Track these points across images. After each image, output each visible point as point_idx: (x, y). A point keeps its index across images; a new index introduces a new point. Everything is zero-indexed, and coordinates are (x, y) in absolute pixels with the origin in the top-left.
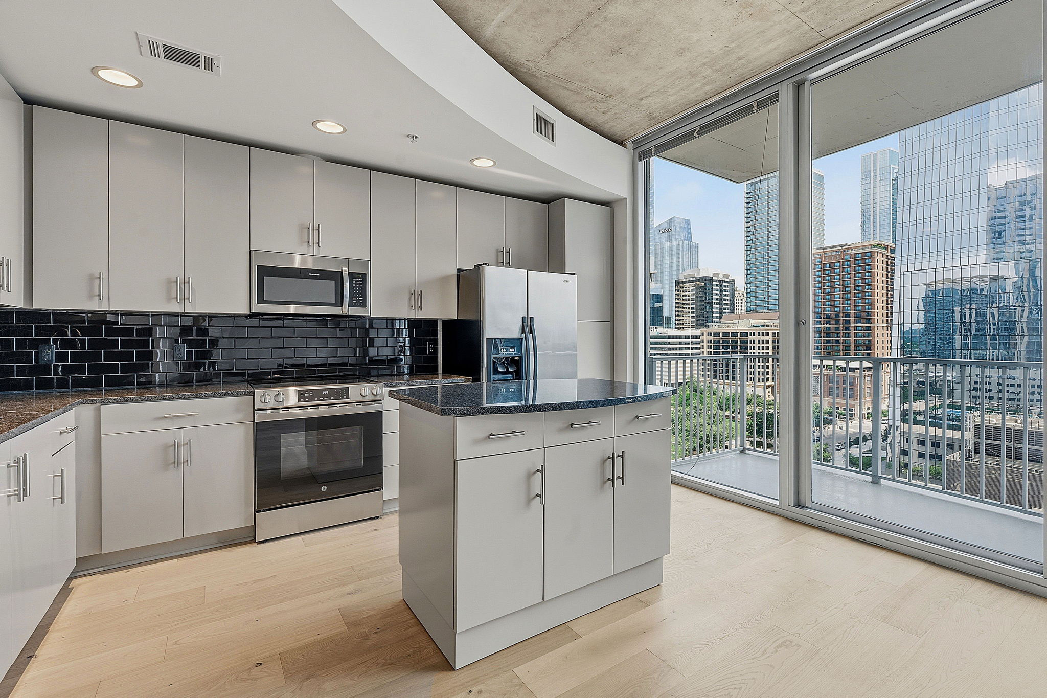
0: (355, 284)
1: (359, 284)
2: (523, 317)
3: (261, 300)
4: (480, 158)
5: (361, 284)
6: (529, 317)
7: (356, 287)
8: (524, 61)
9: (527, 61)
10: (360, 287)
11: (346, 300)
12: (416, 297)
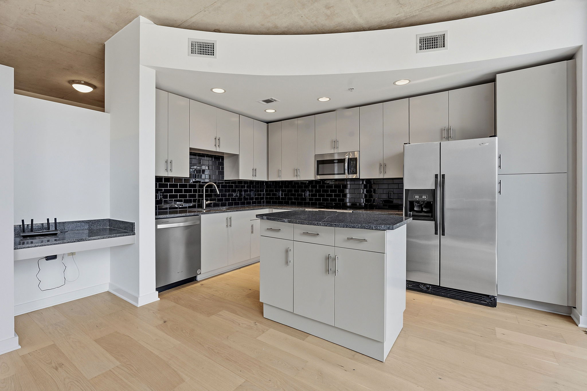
0: (352, 163)
1: (354, 163)
2: (435, 175)
3: (318, 174)
4: (400, 80)
5: (355, 163)
6: (441, 174)
7: (353, 165)
8: (396, 16)
9: (397, 15)
10: (354, 165)
11: (346, 171)
12: (383, 167)
